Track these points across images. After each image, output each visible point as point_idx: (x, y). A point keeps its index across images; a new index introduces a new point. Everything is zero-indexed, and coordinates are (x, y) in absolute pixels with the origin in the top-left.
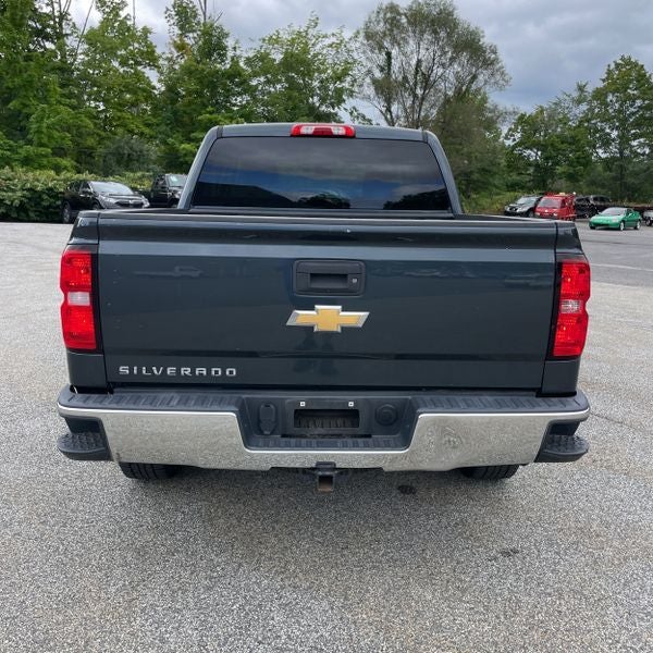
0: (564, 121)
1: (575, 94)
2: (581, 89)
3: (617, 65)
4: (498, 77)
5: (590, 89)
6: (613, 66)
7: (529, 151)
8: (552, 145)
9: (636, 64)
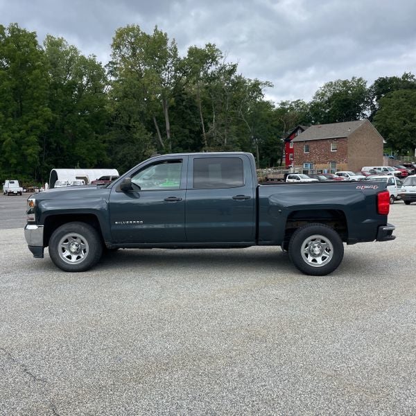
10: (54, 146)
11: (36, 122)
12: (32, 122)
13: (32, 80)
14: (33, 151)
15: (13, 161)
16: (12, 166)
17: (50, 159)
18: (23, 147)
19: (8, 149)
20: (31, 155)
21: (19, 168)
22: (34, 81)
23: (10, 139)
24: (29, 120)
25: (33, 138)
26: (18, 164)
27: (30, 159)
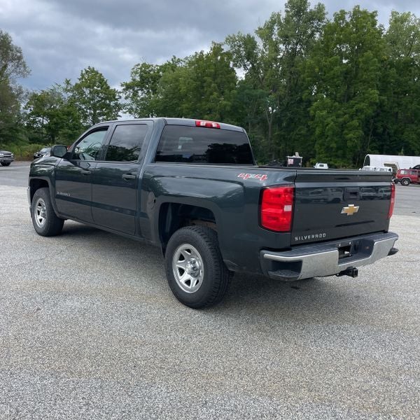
0: (60, 101)
1: (64, 86)
2: (68, 82)
3: (87, 72)
4: (22, 69)
5: (73, 83)
6: (84, 72)
7: (40, 118)
8: (58, 116)
9: (97, 73)
10: (380, 130)
11: (362, 105)
12: (358, 106)
13: (363, 62)
14: (353, 136)
15: (334, 145)
16: (334, 150)
17: (374, 145)
18: (346, 131)
19: (330, 133)
20: (350, 139)
21: (340, 152)
22: (365, 62)
23: (332, 123)
24: (356, 104)
25: (355, 122)
26: (338, 148)
27: (349, 144)
